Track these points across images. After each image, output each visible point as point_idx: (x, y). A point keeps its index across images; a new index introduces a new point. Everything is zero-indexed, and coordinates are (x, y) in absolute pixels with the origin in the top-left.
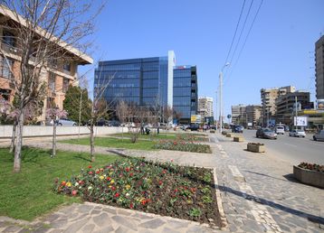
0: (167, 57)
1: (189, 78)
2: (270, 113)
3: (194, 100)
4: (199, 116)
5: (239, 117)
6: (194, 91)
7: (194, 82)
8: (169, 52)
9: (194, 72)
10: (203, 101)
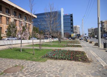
0: (60, 11)
1: (70, 19)
2: (105, 31)
3: (72, 28)
4: (74, 34)
5: (91, 33)
6: (72, 24)
7: (72, 20)
8: (61, 9)
9: (71, 16)
10: (76, 27)
